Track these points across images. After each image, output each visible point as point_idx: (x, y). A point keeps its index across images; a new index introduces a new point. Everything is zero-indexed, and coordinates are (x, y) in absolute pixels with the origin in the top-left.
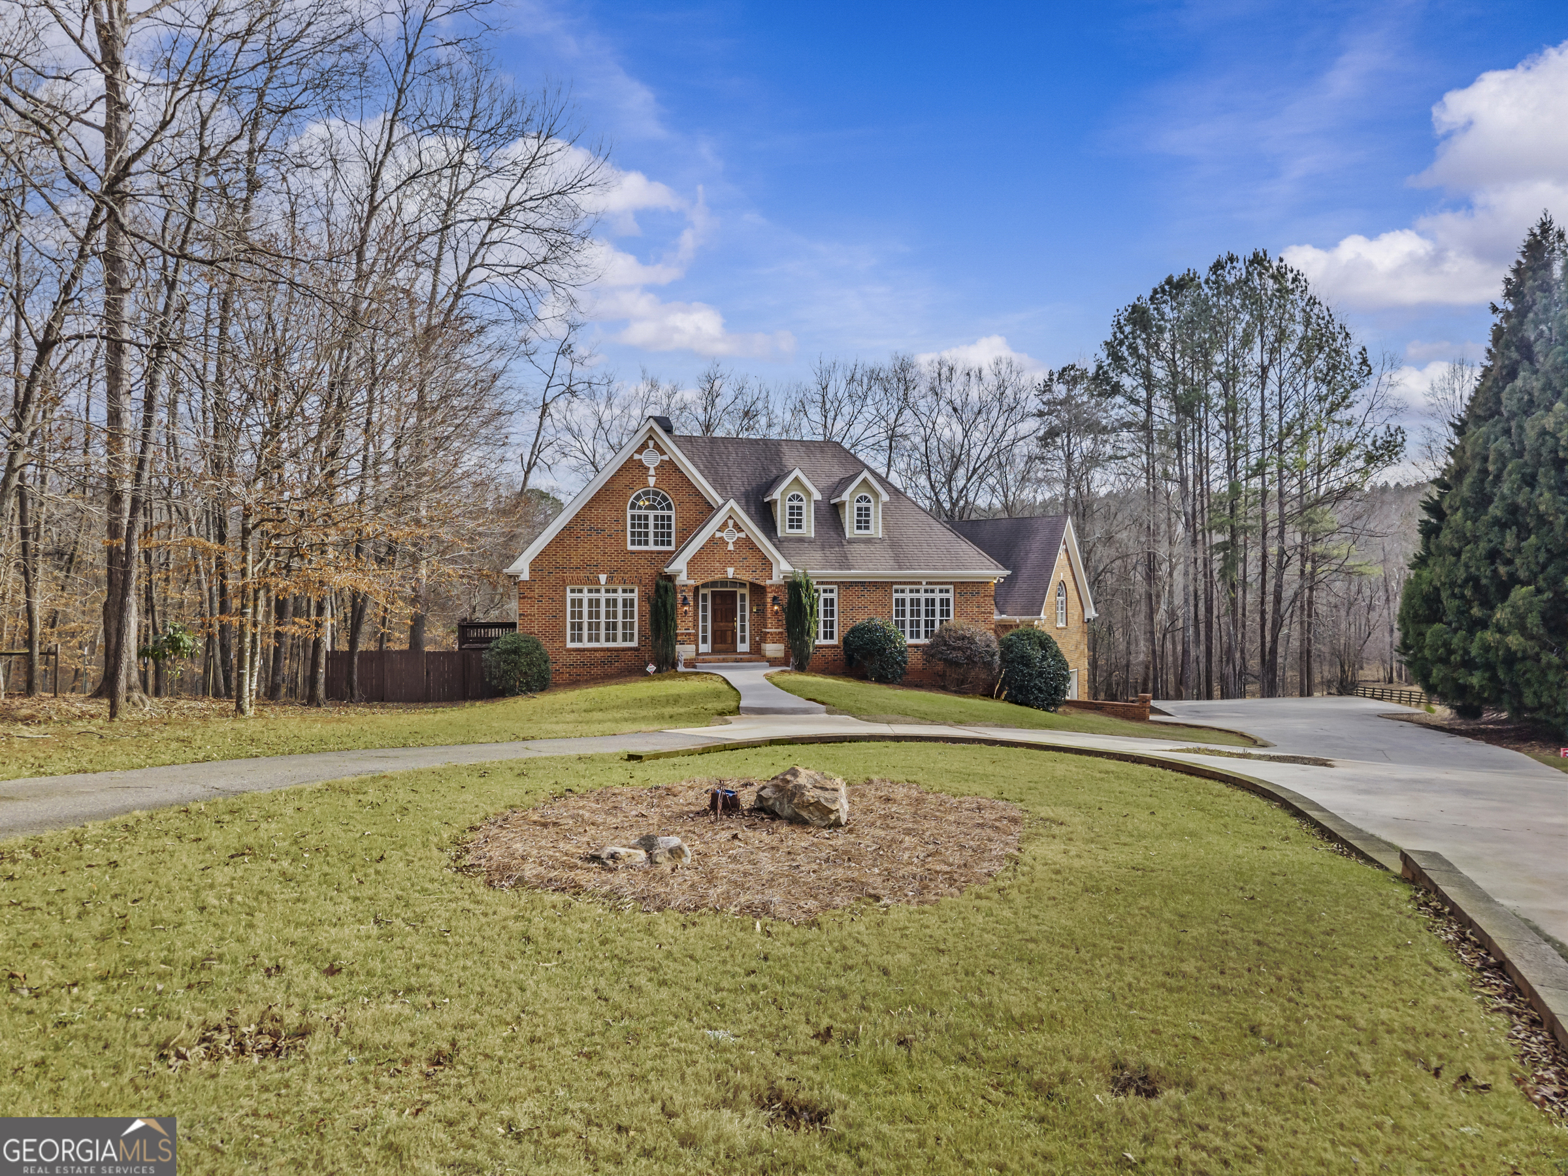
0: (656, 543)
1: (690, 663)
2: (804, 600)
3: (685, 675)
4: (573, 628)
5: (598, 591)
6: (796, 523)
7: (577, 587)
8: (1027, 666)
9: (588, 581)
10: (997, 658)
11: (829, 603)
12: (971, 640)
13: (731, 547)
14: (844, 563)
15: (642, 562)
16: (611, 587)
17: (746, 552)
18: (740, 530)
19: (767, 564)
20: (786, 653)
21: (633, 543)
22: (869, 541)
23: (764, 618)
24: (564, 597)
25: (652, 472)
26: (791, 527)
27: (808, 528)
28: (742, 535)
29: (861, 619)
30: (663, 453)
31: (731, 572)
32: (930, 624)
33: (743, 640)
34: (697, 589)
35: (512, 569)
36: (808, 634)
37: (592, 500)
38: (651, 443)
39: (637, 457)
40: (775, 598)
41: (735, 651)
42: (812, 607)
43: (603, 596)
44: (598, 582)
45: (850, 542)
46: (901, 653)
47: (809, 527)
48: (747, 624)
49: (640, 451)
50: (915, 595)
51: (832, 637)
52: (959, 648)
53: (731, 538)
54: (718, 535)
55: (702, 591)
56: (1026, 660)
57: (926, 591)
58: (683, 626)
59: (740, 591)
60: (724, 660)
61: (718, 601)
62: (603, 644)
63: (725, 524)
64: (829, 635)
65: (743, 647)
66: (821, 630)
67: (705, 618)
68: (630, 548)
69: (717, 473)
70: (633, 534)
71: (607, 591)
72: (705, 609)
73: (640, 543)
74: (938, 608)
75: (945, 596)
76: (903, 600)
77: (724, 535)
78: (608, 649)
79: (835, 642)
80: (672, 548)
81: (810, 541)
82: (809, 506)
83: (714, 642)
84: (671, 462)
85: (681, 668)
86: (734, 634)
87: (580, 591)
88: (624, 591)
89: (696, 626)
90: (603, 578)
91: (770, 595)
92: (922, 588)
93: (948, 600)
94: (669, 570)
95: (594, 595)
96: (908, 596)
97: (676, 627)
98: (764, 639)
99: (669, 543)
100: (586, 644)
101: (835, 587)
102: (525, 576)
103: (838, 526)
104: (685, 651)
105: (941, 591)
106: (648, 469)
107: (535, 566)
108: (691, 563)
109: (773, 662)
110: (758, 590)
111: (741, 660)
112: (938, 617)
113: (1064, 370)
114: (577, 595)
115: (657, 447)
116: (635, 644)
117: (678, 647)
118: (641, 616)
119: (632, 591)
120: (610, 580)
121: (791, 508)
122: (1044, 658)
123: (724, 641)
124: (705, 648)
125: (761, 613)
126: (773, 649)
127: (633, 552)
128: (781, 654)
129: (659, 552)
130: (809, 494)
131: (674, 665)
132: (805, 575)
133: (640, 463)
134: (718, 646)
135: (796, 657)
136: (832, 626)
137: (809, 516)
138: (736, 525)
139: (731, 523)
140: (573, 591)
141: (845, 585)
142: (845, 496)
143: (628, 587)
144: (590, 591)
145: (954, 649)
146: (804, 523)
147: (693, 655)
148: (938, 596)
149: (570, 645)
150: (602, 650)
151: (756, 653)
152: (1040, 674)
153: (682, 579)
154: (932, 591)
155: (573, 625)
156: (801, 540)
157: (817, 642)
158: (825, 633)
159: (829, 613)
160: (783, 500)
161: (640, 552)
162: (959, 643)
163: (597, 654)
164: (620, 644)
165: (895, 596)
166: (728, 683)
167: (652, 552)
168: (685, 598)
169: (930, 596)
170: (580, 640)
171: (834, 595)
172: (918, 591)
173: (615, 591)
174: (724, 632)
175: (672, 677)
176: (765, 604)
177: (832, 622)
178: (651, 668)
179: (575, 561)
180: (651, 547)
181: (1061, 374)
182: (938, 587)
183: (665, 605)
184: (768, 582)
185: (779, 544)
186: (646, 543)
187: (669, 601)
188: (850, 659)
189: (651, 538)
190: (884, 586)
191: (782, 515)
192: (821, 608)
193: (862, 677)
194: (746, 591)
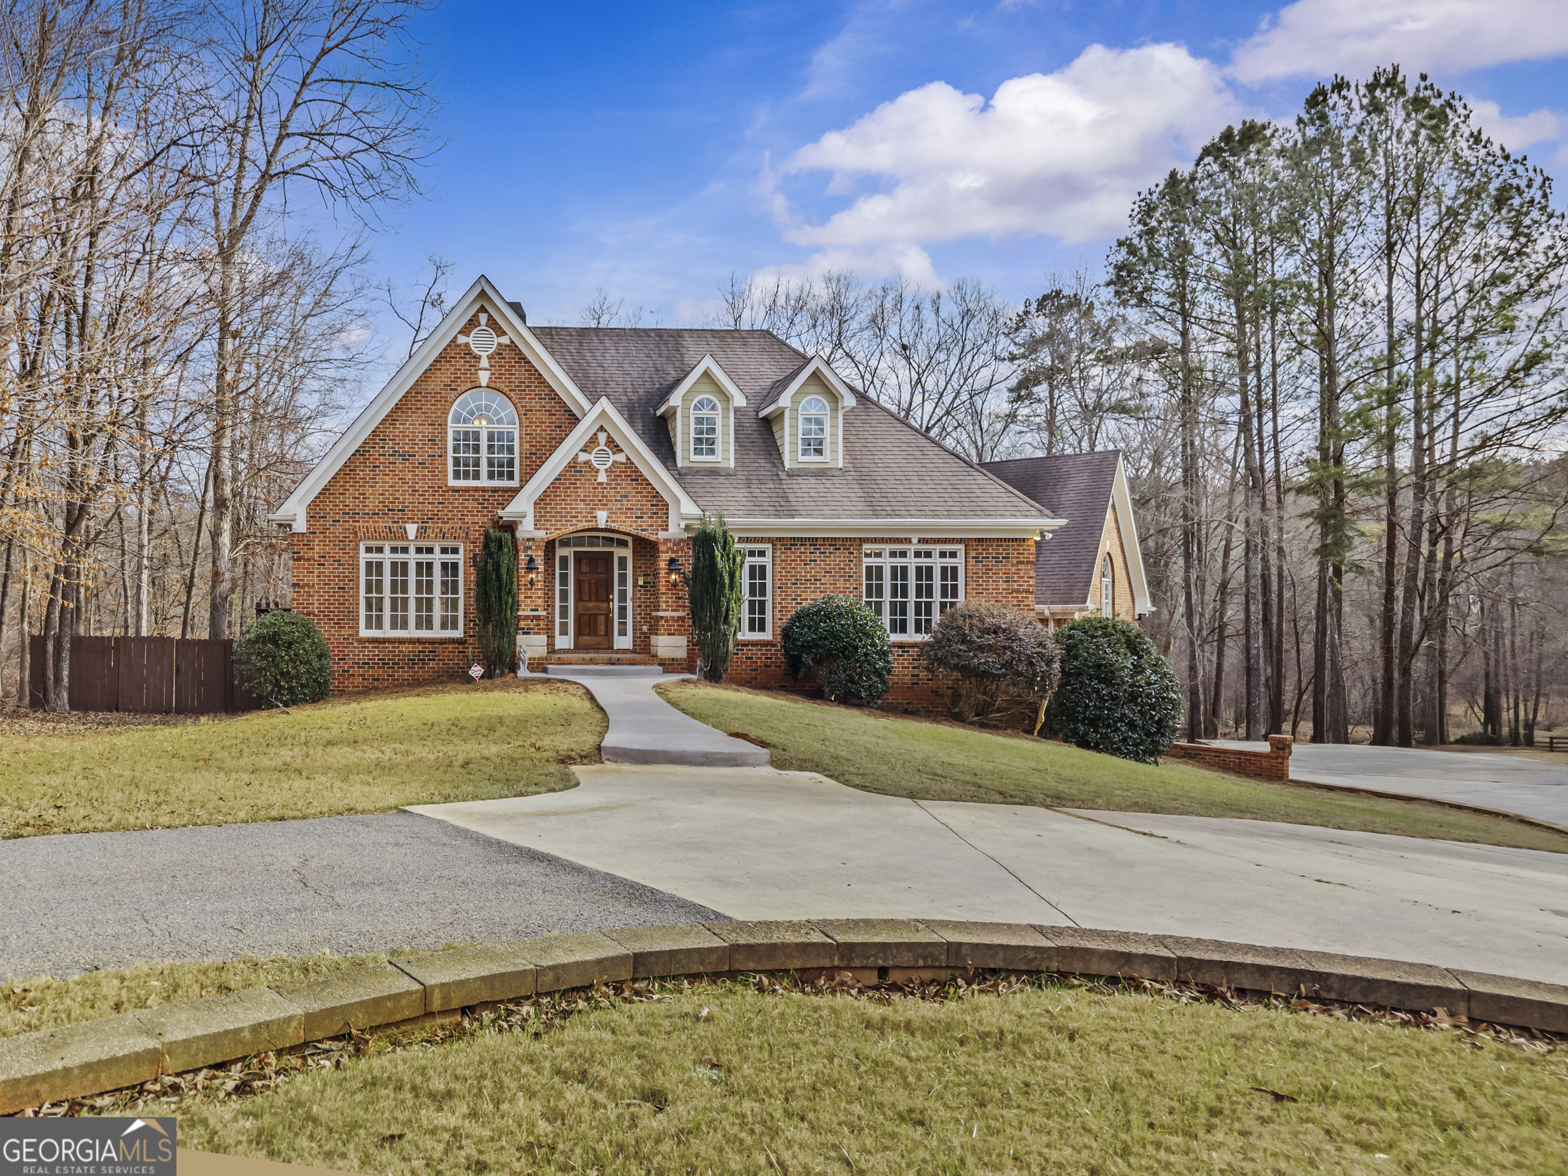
0: (491, 476)
1: (538, 665)
2: (720, 563)
3: (527, 684)
4: (369, 607)
5: (405, 550)
6: (704, 443)
7: (374, 544)
8: (1108, 681)
9: (391, 534)
10: (1056, 666)
11: (758, 572)
12: (1009, 634)
13: (602, 478)
14: (784, 507)
15: (471, 504)
16: (424, 544)
17: (626, 486)
18: (618, 449)
19: (660, 506)
20: (690, 652)
21: (457, 475)
22: (821, 473)
23: (656, 595)
24: (355, 558)
25: (485, 363)
26: (698, 451)
27: (725, 455)
28: (621, 458)
29: (810, 598)
30: (501, 332)
31: (602, 518)
32: (924, 609)
33: (623, 633)
34: (550, 546)
35: (282, 514)
36: (726, 620)
37: (397, 408)
38: (483, 318)
39: (462, 339)
40: (672, 561)
41: (610, 647)
42: (732, 576)
43: (412, 558)
44: (404, 537)
45: (792, 474)
46: (883, 654)
47: (727, 451)
48: (629, 605)
49: (465, 331)
50: (899, 562)
51: (762, 628)
52: (991, 648)
53: (602, 464)
54: (583, 457)
55: (560, 552)
56: (1105, 673)
57: (918, 554)
58: (529, 604)
59: (619, 552)
60: (592, 661)
61: (585, 569)
62: (412, 632)
63: (593, 440)
64: (757, 625)
65: (623, 642)
66: (745, 616)
67: (564, 596)
68: (452, 482)
69: (586, 376)
70: (457, 462)
71: (419, 550)
72: (564, 579)
73: (466, 476)
74: (937, 582)
75: (949, 562)
76: (880, 569)
77: (591, 457)
78: (419, 641)
79: (767, 636)
80: (515, 483)
81: (728, 475)
82: (725, 417)
83: (578, 633)
84: (512, 346)
85: (523, 672)
86: (609, 621)
87: (380, 550)
88: (444, 551)
89: (549, 606)
90: (412, 529)
91: (664, 557)
92: (912, 548)
93: (954, 570)
94: (508, 512)
95: (400, 557)
96: (887, 563)
97: (516, 605)
98: (654, 630)
99: (511, 476)
100: (387, 632)
101: (768, 547)
102: (300, 526)
103: (773, 451)
104: (531, 646)
105: (943, 555)
106: (478, 358)
107: (315, 511)
108: (542, 503)
109: (669, 666)
110: (645, 548)
111: (619, 662)
112: (937, 598)
113: (1045, 298)
114: (374, 557)
115: (492, 323)
116: (458, 634)
117: (521, 639)
118: (468, 589)
119: (455, 551)
120: (422, 533)
121: (699, 421)
122: (1138, 669)
123: (594, 632)
124: (564, 642)
125: (650, 587)
126: (670, 645)
127: (455, 490)
128: (682, 653)
129: (495, 490)
130: (726, 397)
131: (513, 668)
132: (723, 524)
133: (467, 352)
134: (585, 639)
135: (706, 658)
136: (762, 611)
137: (726, 434)
138: (610, 442)
139: (602, 437)
140: (369, 550)
141: (787, 544)
142: (785, 400)
143: (450, 544)
144: (394, 550)
145: (981, 648)
146: (718, 447)
147: (543, 651)
148: (937, 563)
149: (364, 633)
150: (411, 641)
151: (643, 650)
152: (1133, 698)
153: (527, 528)
154: (928, 554)
155: (369, 602)
156: (713, 472)
157: (740, 636)
158: (752, 621)
159: (758, 589)
160: (686, 409)
161: (467, 490)
162: (990, 640)
163: (403, 648)
164: (437, 633)
165: (867, 562)
166: (592, 698)
167: (484, 490)
168: (531, 560)
169: (924, 562)
170: (379, 626)
171: (767, 560)
172: (903, 554)
173: (430, 550)
174: (593, 617)
175: (506, 687)
176: (656, 575)
177: (762, 604)
178: (476, 671)
179: (372, 503)
180: (484, 482)
181: (1041, 305)
182: (939, 548)
183: (497, 568)
184: (662, 535)
185: (681, 476)
186: (477, 476)
187: (505, 561)
188: (794, 662)
189: (484, 468)
190: (849, 544)
191: (683, 435)
192: (745, 581)
193: (816, 694)
194: (627, 553)
